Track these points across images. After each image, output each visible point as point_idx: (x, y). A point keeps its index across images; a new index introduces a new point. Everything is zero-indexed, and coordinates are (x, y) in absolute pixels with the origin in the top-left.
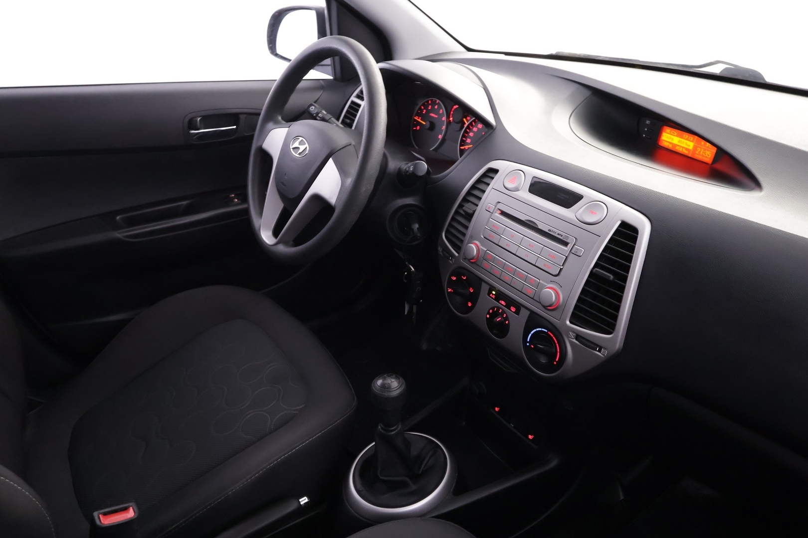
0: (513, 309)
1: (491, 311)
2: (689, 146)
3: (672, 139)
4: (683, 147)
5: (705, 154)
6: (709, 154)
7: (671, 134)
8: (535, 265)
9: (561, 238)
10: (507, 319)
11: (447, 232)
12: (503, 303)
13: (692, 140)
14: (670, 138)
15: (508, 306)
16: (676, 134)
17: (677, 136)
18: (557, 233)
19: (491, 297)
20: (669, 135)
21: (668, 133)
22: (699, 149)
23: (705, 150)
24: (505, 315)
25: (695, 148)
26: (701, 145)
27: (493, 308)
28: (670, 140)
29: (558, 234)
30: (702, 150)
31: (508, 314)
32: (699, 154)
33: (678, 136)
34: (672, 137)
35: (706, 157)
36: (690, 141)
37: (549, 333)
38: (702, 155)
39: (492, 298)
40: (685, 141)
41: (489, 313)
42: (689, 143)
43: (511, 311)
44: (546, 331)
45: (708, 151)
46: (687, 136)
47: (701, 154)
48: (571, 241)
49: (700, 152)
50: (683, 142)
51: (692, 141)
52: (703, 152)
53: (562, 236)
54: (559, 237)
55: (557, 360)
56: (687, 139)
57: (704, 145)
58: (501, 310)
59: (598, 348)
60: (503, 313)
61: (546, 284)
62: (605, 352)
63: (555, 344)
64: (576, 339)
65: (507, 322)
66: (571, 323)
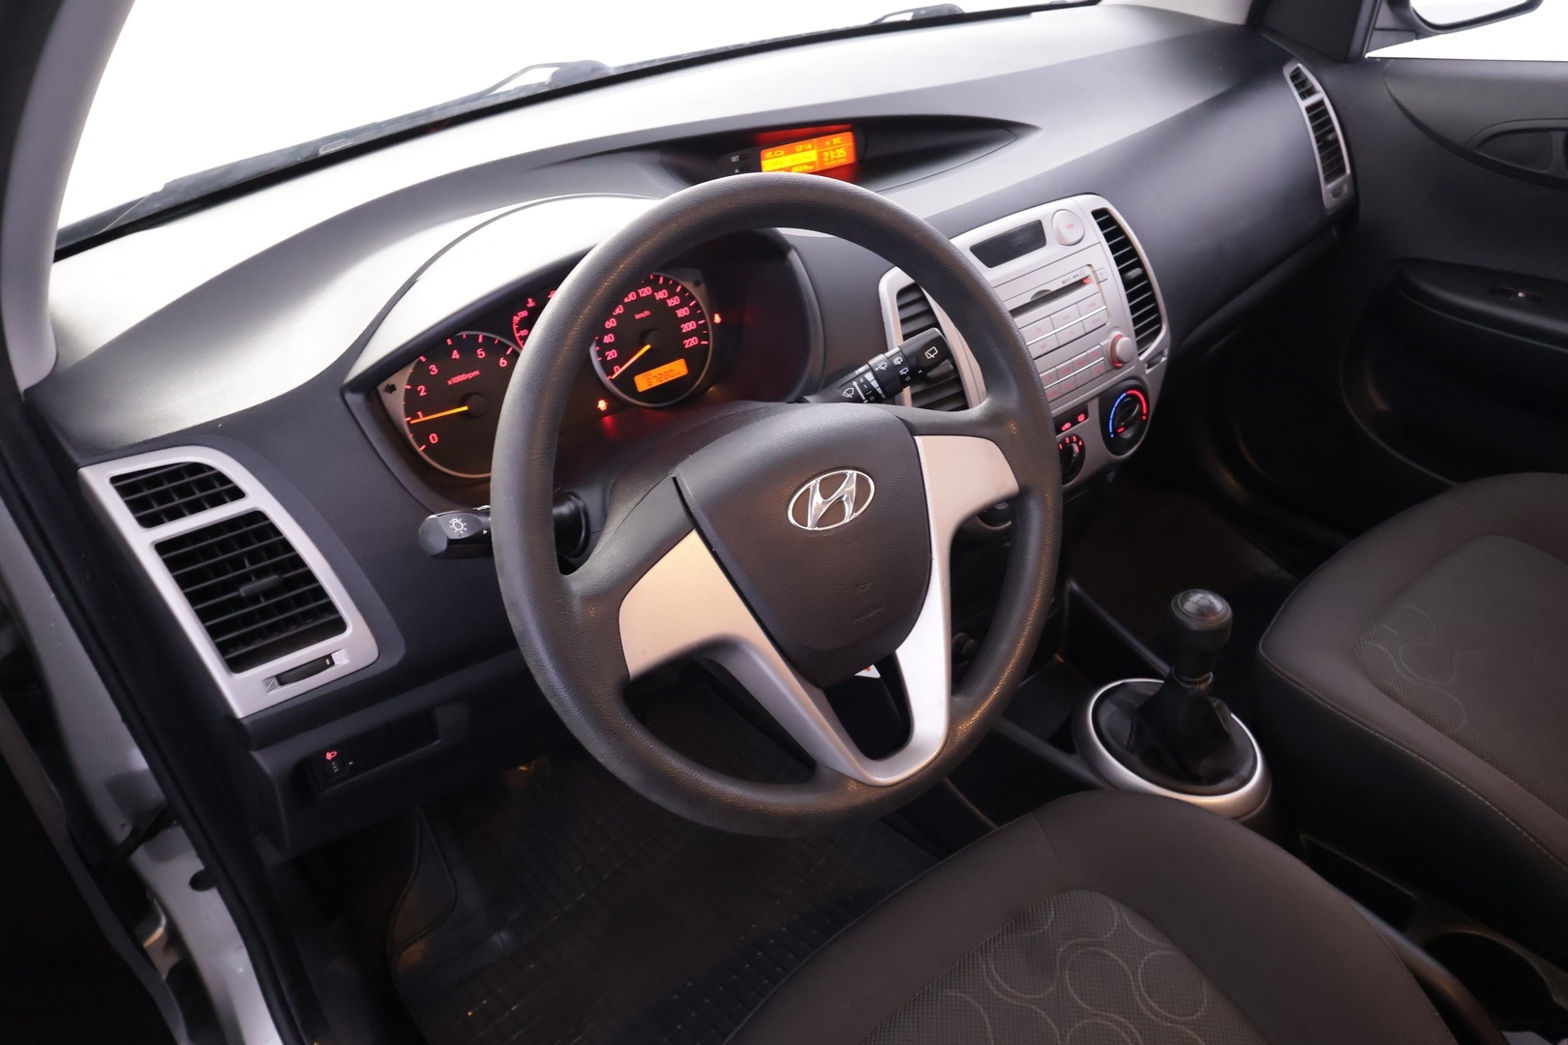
0: (1081, 419)
2: (810, 157)
3: (781, 163)
5: (838, 156)
6: (842, 152)
7: (775, 157)
8: (1086, 334)
9: (1078, 278)
10: (1079, 438)
12: (1066, 426)
14: (776, 163)
15: (1074, 422)
16: (782, 153)
17: (786, 154)
20: (773, 160)
21: (770, 158)
22: (826, 154)
24: (1075, 437)
25: (821, 156)
26: (826, 147)
28: (777, 167)
29: (1072, 277)
30: (831, 152)
31: (1076, 433)
32: (830, 160)
33: (788, 153)
34: (780, 159)
35: (841, 158)
36: (809, 150)
37: (1128, 392)
38: (835, 159)
40: (802, 154)
42: (808, 154)
43: (1080, 423)
44: (1124, 395)
45: (839, 148)
46: (801, 146)
47: (832, 158)
48: (1088, 271)
49: (829, 157)
50: (800, 158)
51: (813, 149)
52: (834, 155)
53: (1076, 276)
54: (1075, 279)
55: (1145, 412)
56: (804, 150)
57: (832, 145)
58: (1067, 439)
59: (1161, 354)
60: (1071, 441)
61: (1108, 341)
62: (1166, 352)
63: (1137, 396)
64: (1149, 367)
65: (1080, 443)
66: (1140, 355)
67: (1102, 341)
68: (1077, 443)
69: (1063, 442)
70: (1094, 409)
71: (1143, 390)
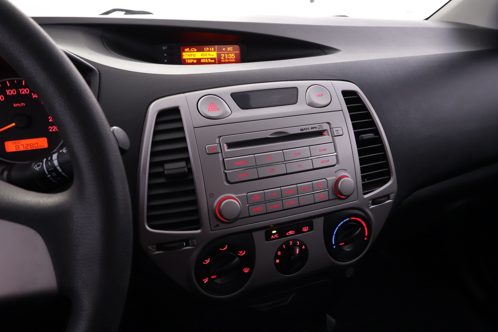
0: (305, 229)
1: (279, 253)
2: (213, 55)
3: (195, 55)
4: (208, 59)
5: (230, 57)
6: (232, 56)
7: (191, 52)
8: (313, 169)
9: (317, 130)
10: (302, 244)
11: (150, 219)
12: (291, 232)
13: (213, 49)
14: (191, 55)
15: (299, 230)
17: (197, 51)
18: (310, 128)
19: (273, 239)
20: (190, 53)
21: (187, 52)
23: (228, 54)
24: (298, 242)
25: (219, 55)
27: (280, 249)
28: (193, 57)
29: (312, 128)
30: (226, 55)
31: (300, 239)
32: (225, 59)
34: (193, 53)
35: (232, 59)
36: (212, 51)
37: (351, 218)
38: (228, 59)
39: (276, 238)
40: (208, 53)
41: (277, 257)
42: (211, 53)
43: (304, 232)
44: (348, 219)
45: (231, 53)
46: (207, 48)
47: (226, 58)
48: (326, 127)
49: (225, 57)
50: (206, 54)
51: (215, 51)
52: (227, 56)
53: (316, 128)
54: (315, 130)
55: (366, 235)
56: (209, 51)
57: (226, 50)
58: (291, 242)
59: (388, 197)
60: (295, 244)
61: (334, 178)
62: (392, 196)
63: (360, 222)
64: (373, 205)
65: (304, 247)
66: (365, 194)
67: (329, 177)
68: (300, 246)
69: (287, 243)
70: (319, 223)
71: (367, 219)
